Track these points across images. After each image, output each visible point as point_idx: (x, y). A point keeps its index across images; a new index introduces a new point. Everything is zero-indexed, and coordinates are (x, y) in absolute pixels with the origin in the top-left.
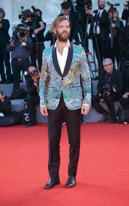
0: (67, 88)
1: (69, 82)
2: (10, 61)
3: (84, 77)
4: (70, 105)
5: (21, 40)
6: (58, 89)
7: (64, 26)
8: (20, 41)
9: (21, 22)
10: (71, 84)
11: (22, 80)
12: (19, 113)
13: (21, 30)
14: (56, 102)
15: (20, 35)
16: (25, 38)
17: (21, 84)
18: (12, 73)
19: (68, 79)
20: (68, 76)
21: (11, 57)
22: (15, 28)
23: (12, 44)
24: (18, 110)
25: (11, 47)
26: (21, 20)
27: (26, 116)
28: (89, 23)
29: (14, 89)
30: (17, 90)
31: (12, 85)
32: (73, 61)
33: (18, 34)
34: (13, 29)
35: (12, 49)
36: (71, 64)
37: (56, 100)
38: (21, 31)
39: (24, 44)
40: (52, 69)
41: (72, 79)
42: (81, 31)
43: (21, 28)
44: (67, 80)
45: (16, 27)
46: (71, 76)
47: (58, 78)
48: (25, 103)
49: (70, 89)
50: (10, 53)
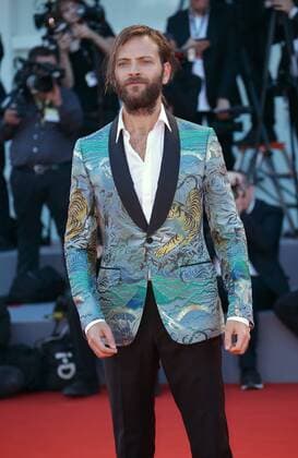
0: (168, 268)
1: (173, 247)
2: (7, 172)
3: (222, 227)
4: (181, 328)
5: (43, 101)
6: (137, 275)
7: (134, 61)
8: (40, 104)
9: (44, 38)
10: (180, 255)
11: (49, 238)
12: (36, 349)
13: (40, 66)
14: (132, 318)
15: (36, 87)
16: (56, 96)
17: (44, 251)
18: (12, 213)
19: (166, 239)
20: (168, 226)
21: (8, 161)
22: (21, 60)
23: (10, 116)
24: (33, 340)
25: (7, 125)
26: (44, 31)
27: (60, 361)
28: (275, 43)
29: (19, 267)
30: (30, 274)
31: (14, 254)
32: (181, 176)
33: (31, 80)
34: (15, 66)
35: (13, 132)
36: (174, 189)
37: (130, 311)
38: (41, 72)
39: (52, 115)
40: (113, 204)
41: (180, 238)
42: (249, 69)
43: (42, 60)
44: (166, 243)
45: (25, 56)
46: (177, 227)
47: (133, 237)
48: (59, 315)
49: (177, 271)
50: (8, 145)
